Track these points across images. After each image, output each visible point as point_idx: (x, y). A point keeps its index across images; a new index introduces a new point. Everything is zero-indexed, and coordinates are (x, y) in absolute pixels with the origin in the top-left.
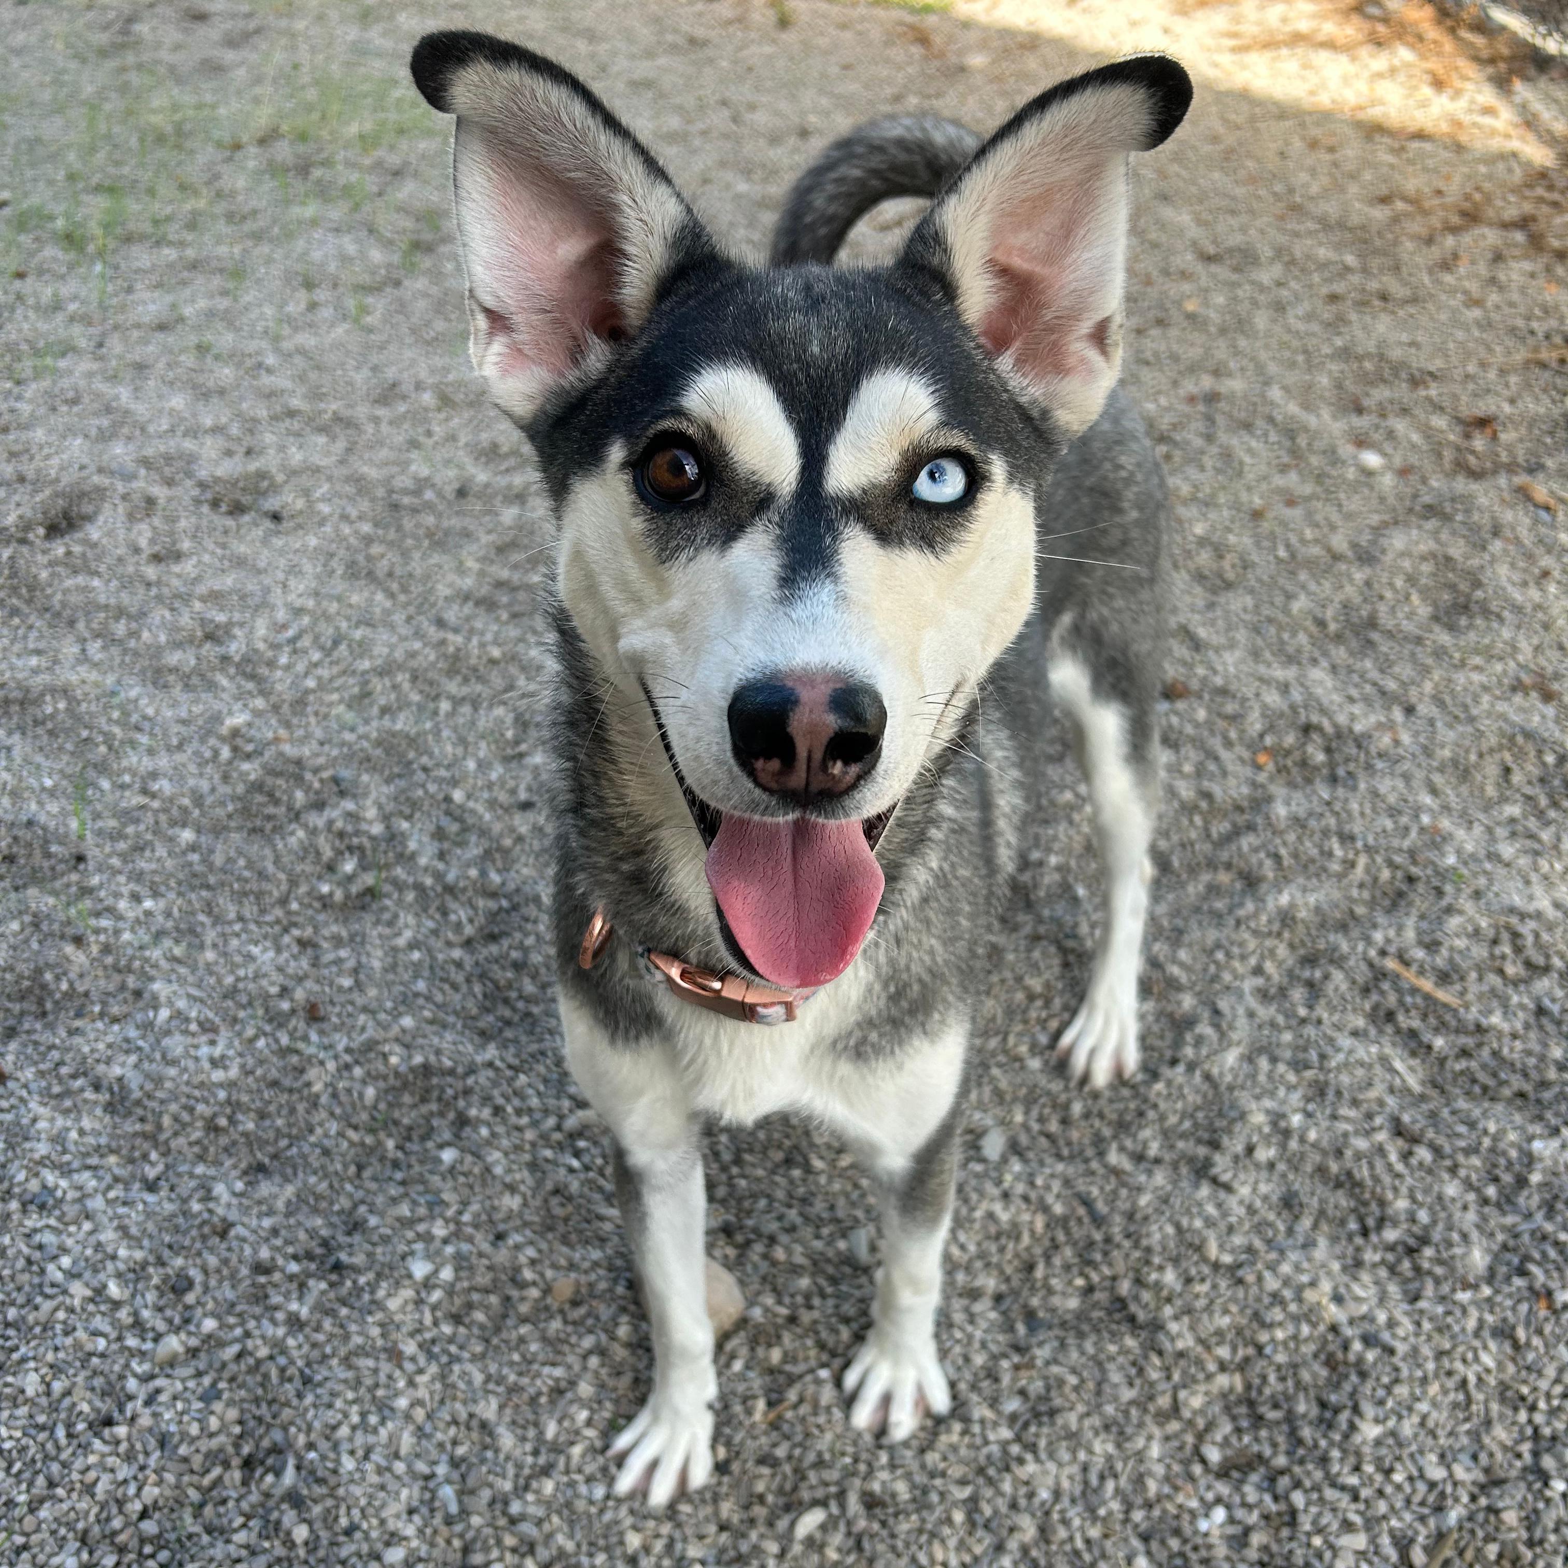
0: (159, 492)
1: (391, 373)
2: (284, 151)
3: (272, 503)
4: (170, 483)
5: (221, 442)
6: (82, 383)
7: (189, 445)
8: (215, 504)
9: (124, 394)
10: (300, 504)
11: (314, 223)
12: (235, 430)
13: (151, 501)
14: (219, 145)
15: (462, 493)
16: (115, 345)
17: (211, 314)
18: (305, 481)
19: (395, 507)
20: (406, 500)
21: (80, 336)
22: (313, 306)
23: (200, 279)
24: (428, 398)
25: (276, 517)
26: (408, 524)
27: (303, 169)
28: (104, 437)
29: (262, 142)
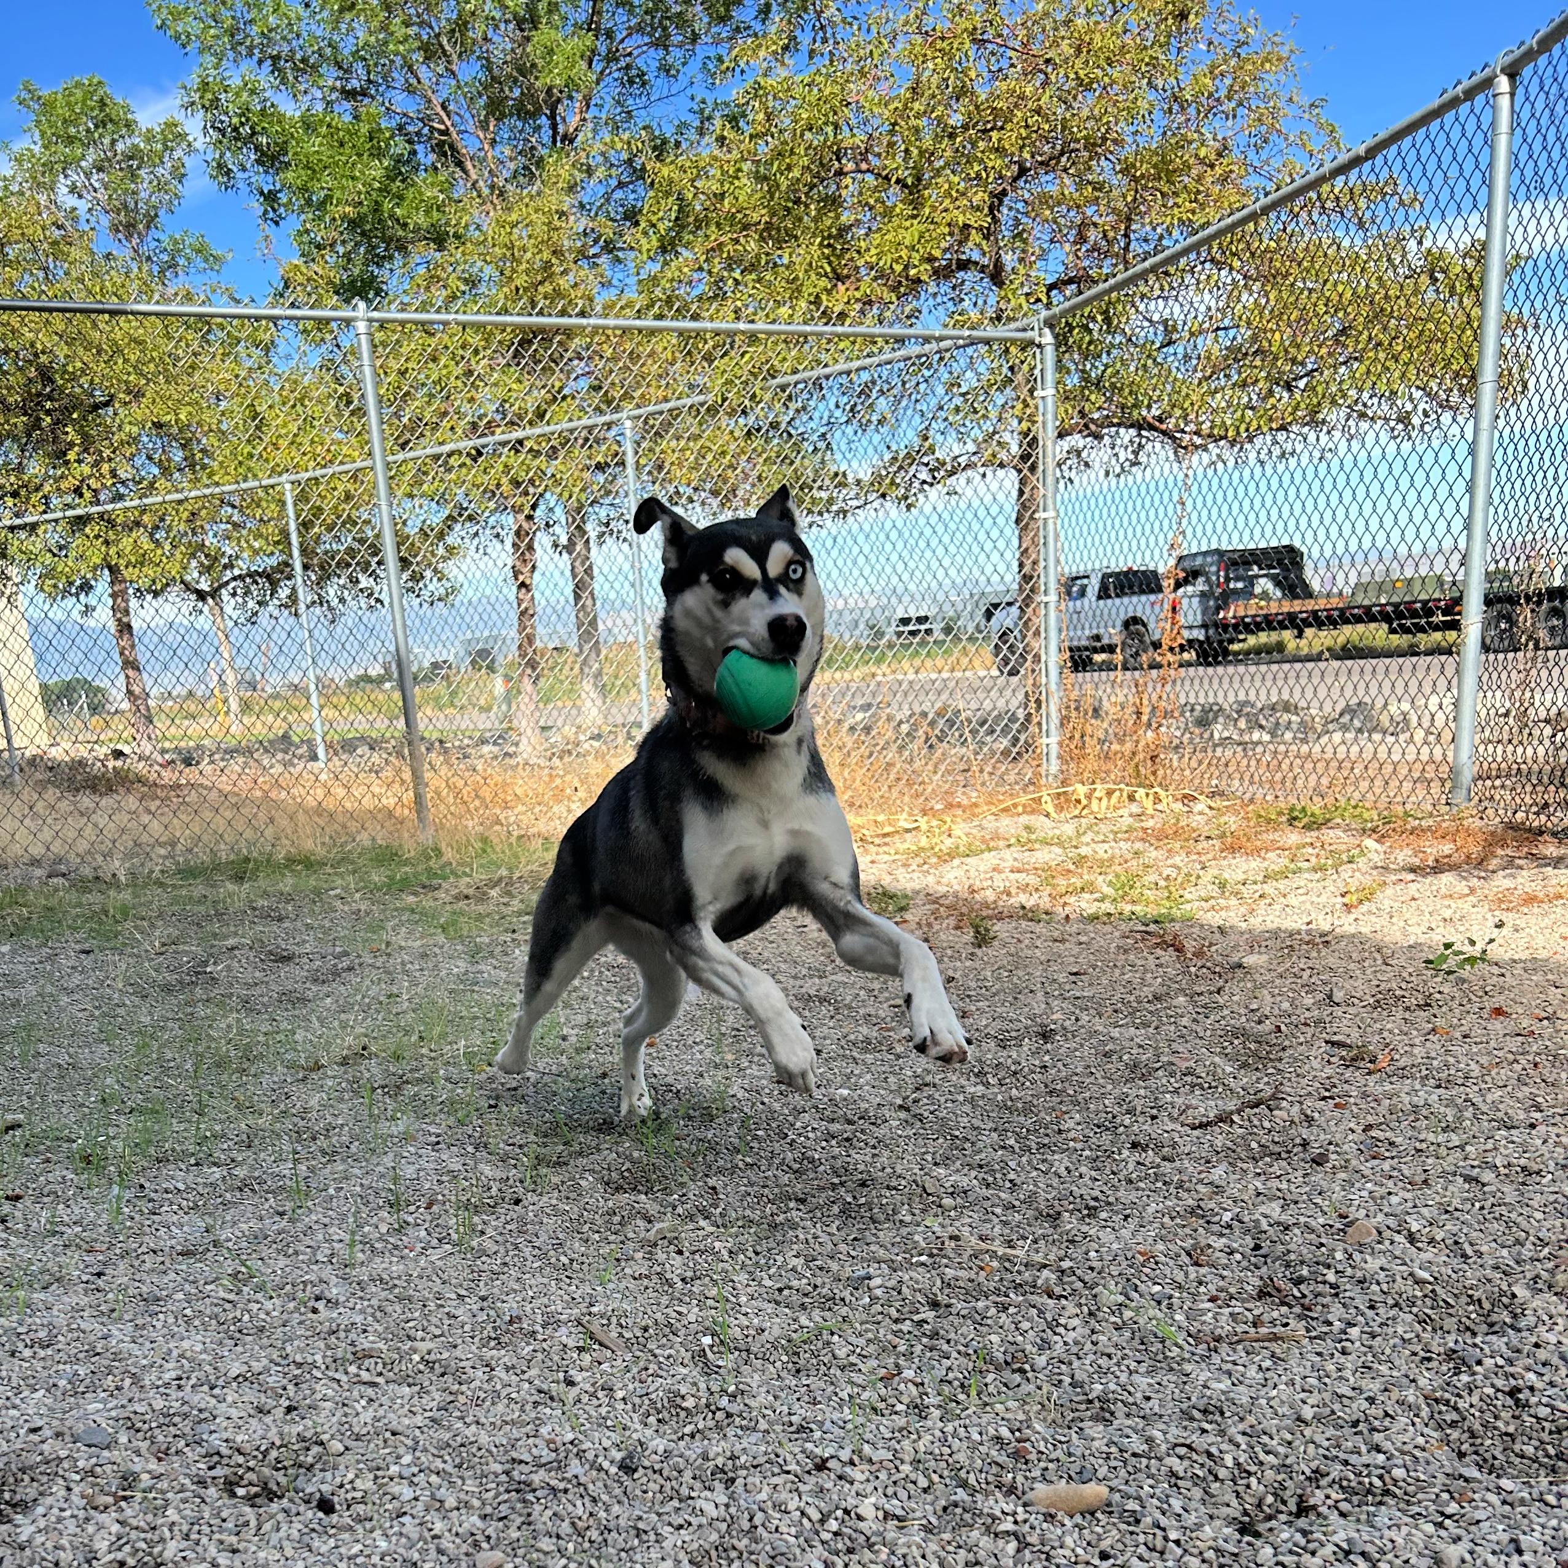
0: (145, 1466)
1: (510, 1306)
2: (372, 1071)
3: (319, 1484)
4: (162, 1455)
5: (251, 1395)
6: (61, 1321)
7: (202, 1399)
8: (230, 1487)
9: (120, 1335)
10: (366, 1484)
11: (406, 1138)
12: (273, 1380)
13: (129, 1480)
14: (292, 1066)
15: (627, 1468)
16: (120, 1274)
17: (257, 1238)
18: (376, 1450)
19: (522, 1488)
20: (538, 1478)
21: (73, 1264)
22: (401, 1228)
23: (250, 1201)
24: (567, 1336)
25: (325, 1506)
26: (542, 1517)
27: (395, 1089)
28: (78, 1390)
29: (344, 1062)
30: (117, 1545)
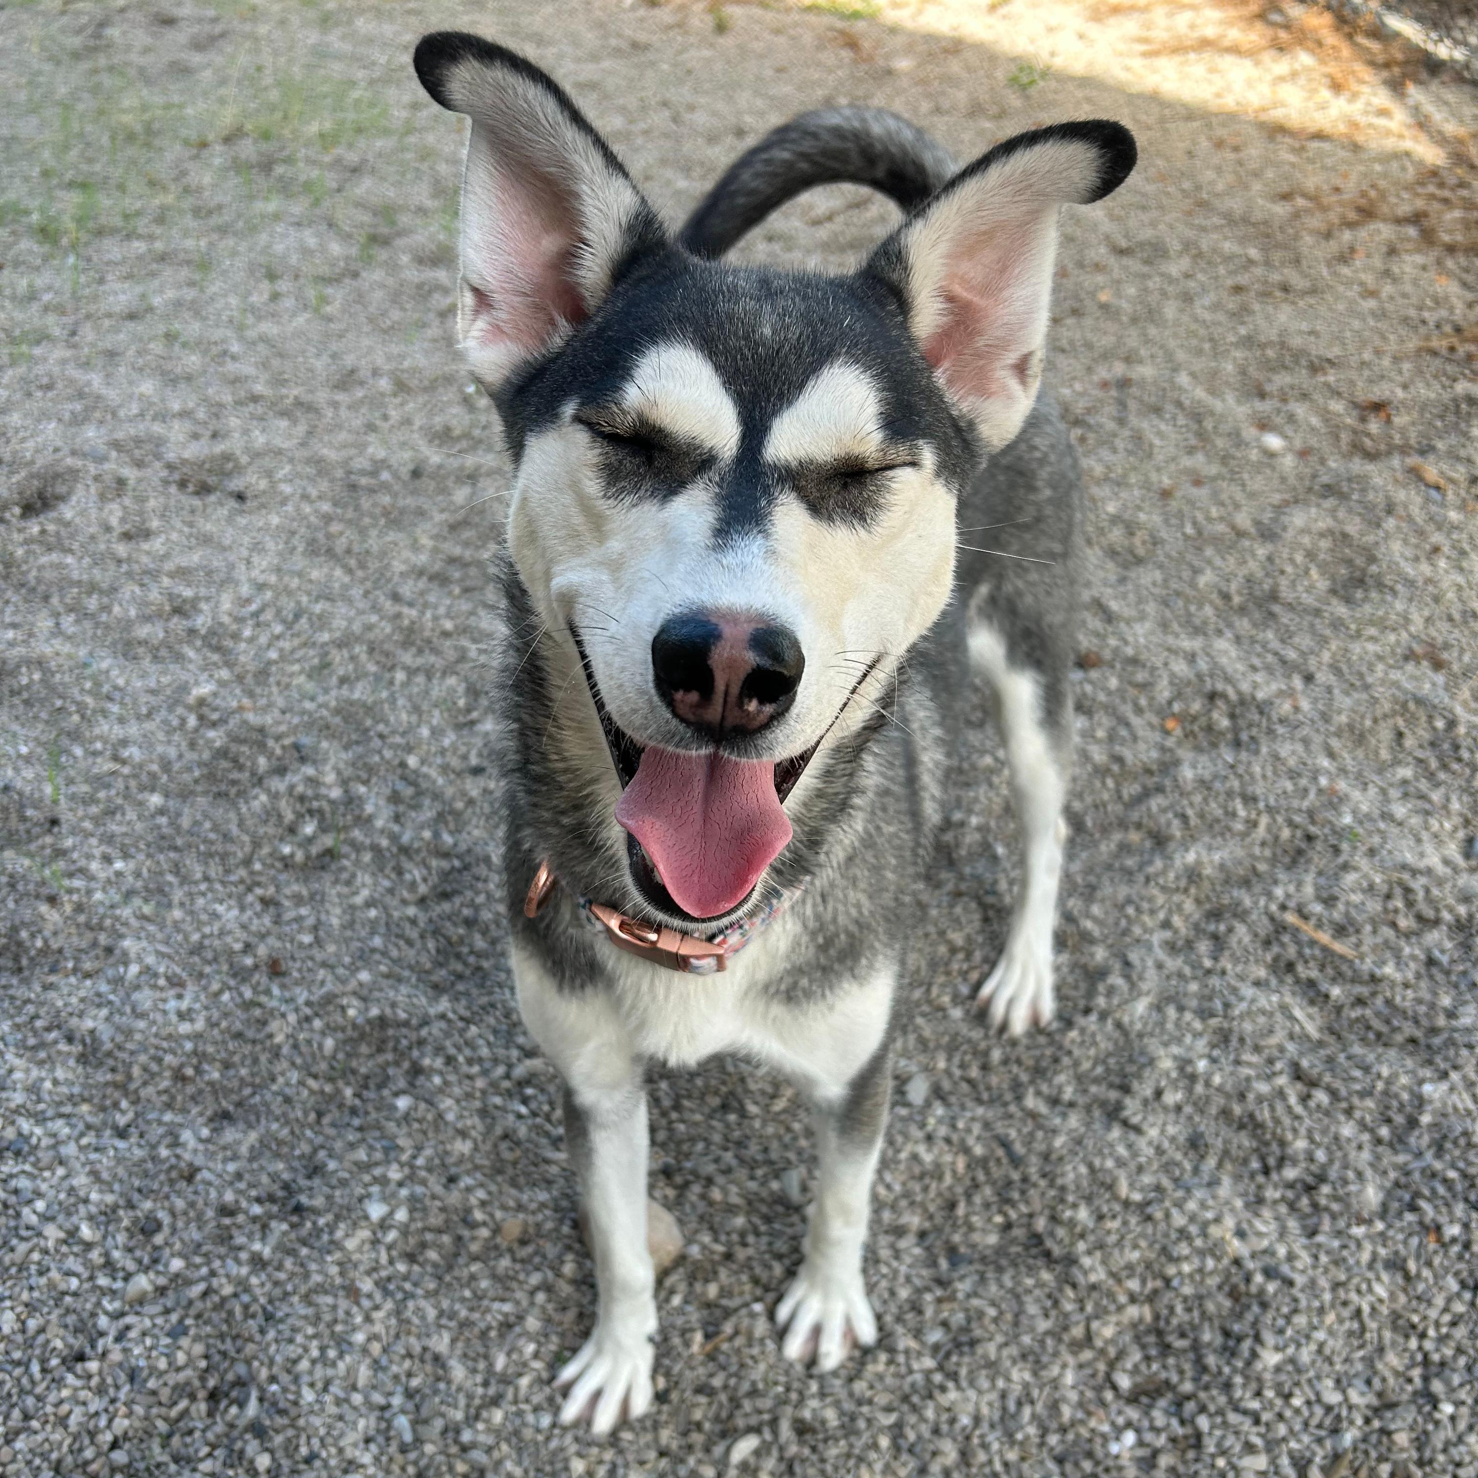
0: (130, 473)
1: (349, 360)
2: (247, 149)
3: (236, 484)
4: (139, 464)
5: (188, 426)
6: (56, 370)
7: (157, 428)
8: (182, 484)
9: (96, 380)
10: (263, 484)
11: (277, 217)
12: (201, 414)
13: (121, 482)
14: (186, 143)
15: (416, 474)
16: (88, 333)
17: (178, 304)
18: (267, 462)
19: (353, 487)
20: (364, 481)
21: (54, 324)
22: (275, 297)
23: (168, 272)
24: (384, 384)
25: (240, 497)
26: (366, 503)
27: (266, 166)
28: (78, 421)
29: (227, 140)
30: (123, 520)
